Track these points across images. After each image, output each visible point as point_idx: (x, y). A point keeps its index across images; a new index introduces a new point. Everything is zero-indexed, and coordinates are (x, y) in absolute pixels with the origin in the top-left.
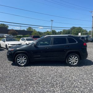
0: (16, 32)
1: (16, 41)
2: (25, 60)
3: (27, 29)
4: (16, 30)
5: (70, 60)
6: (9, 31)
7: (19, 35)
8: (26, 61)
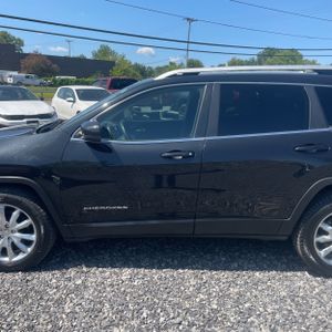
0: (49, 62)
1: (34, 98)
2: (28, 230)
3: (95, 54)
4: (50, 57)
5: (327, 238)
6: (22, 62)
7: (63, 77)
8: (33, 237)
